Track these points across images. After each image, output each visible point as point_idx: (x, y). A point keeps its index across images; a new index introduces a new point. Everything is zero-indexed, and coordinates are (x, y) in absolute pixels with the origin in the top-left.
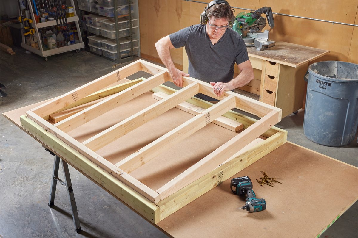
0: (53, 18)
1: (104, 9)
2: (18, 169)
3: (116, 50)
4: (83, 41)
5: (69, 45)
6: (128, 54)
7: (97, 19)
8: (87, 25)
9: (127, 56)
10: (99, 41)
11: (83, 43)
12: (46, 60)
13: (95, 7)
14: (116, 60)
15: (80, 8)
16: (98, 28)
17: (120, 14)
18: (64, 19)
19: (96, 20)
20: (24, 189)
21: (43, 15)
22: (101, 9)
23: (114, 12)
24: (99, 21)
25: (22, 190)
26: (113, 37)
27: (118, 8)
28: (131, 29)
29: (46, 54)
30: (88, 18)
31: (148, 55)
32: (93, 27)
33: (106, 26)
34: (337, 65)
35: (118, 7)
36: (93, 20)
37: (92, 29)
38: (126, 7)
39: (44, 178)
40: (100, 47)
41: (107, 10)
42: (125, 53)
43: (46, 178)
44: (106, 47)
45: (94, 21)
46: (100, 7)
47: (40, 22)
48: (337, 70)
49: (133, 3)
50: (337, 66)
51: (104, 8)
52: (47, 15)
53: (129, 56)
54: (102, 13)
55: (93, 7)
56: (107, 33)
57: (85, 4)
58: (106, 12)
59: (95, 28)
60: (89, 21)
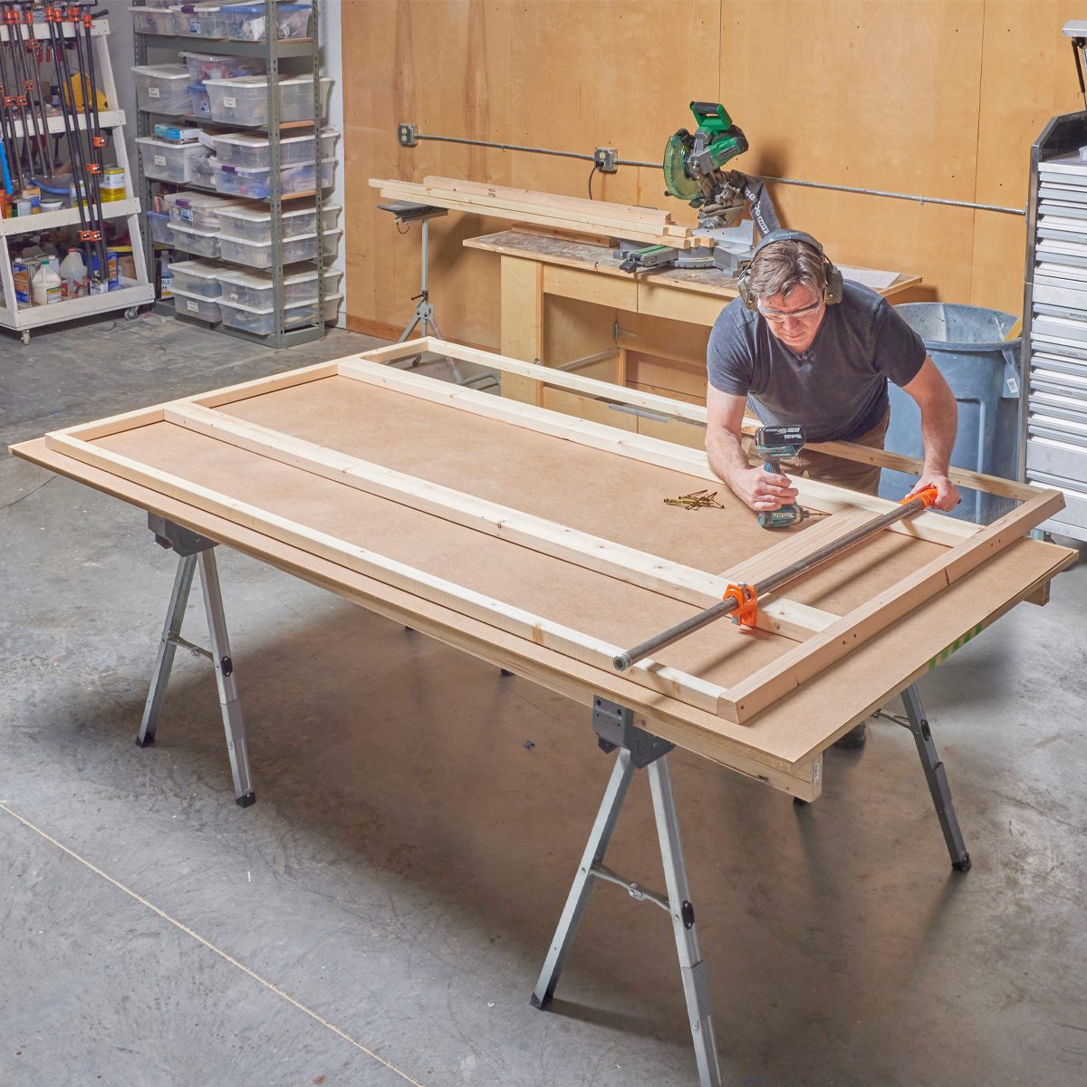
0: (59, 204)
1: (236, 172)
2: (7, 637)
3: (270, 305)
5: (105, 292)
6: (308, 318)
7: (208, 206)
8: (169, 225)
9: (304, 324)
10: (213, 277)
12: (23, 342)
13: (202, 171)
14: (265, 337)
15: (149, 173)
16: (210, 235)
17: (287, 188)
18: (95, 206)
19: (203, 209)
20: (40, 688)
21: (25, 194)
22: (224, 173)
23: (268, 181)
24: (216, 211)
25: (34, 692)
26: (261, 261)
27: (282, 170)
28: (321, 238)
29: (24, 319)
30: (178, 202)
31: (371, 321)
32: (192, 231)
34: (946, 313)
35: (283, 167)
36: (193, 209)
38: (307, 166)
39: (100, 658)
40: (213, 297)
41: (246, 176)
42: (295, 315)
43: (105, 656)
44: (236, 297)
45: (199, 211)
46: (224, 169)
47: (15, 214)
48: (948, 329)
49: (327, 156)
50: (947, 317)
51: (237, 169)
52: (37, 192)
53: (310, 326)
54: (228, 184)
55: (195, 169)
56: (240, 250)
57: (167, 160)
58: (241, 181)
59: (198, 236)
60: (179, 214)
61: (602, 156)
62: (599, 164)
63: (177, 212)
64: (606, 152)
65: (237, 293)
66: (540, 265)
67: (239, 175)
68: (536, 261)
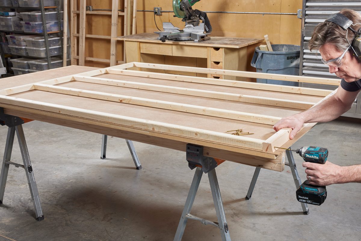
1: (30, 24)
4: (4, 67)
7: (22, 38)
8: (9, 46)
10: (26, 62)
11: (5, 69)
13: (18, 26)
16: (24, 48)
17: (49, 30)
19: (20, 39)
22: (26, 25)
23: (42, 27)
24: (25, 40)
26: (43, 55)
27: (47, 23)
28: (62, 47)
30: (11, 37)
32: (17, 47)
33: (34, 44)
36: (17, 39)
37: (15, 51)
38: (55, 23)
41: (34, 25)
44: (35, 68)
45: (19, 39)
46: (26, 23)
54: (28, 29)
55: (16, 25)
56: (35, 52)
57: (5, 23)
58: (33, 27)
59: (19, 48)
60: (12, 41)
61: (156, 10)
62: (156, 13)
63: (11, 41)
64: (158, 8)
65: (35, 67)
66: (139, 43)
67: (32, 25)
68: (137, 42)
